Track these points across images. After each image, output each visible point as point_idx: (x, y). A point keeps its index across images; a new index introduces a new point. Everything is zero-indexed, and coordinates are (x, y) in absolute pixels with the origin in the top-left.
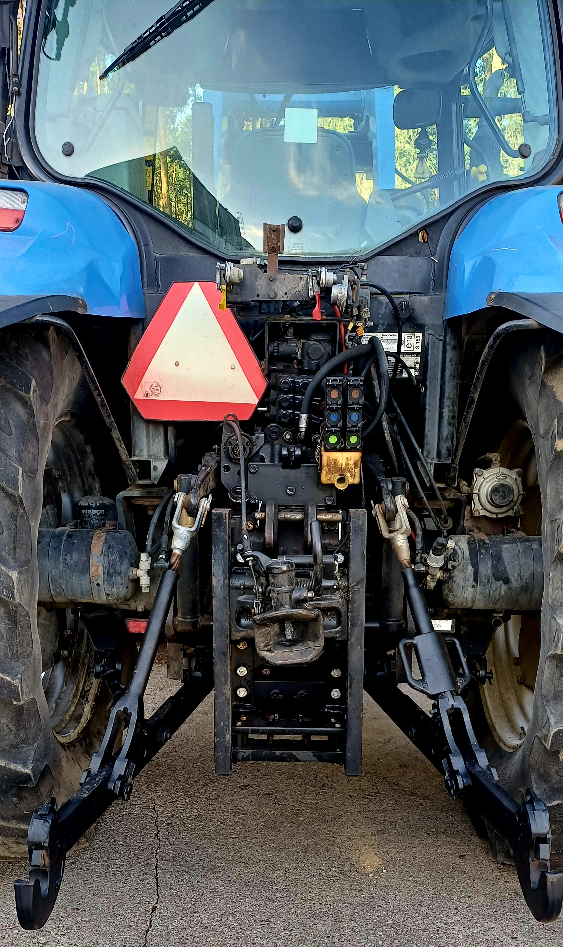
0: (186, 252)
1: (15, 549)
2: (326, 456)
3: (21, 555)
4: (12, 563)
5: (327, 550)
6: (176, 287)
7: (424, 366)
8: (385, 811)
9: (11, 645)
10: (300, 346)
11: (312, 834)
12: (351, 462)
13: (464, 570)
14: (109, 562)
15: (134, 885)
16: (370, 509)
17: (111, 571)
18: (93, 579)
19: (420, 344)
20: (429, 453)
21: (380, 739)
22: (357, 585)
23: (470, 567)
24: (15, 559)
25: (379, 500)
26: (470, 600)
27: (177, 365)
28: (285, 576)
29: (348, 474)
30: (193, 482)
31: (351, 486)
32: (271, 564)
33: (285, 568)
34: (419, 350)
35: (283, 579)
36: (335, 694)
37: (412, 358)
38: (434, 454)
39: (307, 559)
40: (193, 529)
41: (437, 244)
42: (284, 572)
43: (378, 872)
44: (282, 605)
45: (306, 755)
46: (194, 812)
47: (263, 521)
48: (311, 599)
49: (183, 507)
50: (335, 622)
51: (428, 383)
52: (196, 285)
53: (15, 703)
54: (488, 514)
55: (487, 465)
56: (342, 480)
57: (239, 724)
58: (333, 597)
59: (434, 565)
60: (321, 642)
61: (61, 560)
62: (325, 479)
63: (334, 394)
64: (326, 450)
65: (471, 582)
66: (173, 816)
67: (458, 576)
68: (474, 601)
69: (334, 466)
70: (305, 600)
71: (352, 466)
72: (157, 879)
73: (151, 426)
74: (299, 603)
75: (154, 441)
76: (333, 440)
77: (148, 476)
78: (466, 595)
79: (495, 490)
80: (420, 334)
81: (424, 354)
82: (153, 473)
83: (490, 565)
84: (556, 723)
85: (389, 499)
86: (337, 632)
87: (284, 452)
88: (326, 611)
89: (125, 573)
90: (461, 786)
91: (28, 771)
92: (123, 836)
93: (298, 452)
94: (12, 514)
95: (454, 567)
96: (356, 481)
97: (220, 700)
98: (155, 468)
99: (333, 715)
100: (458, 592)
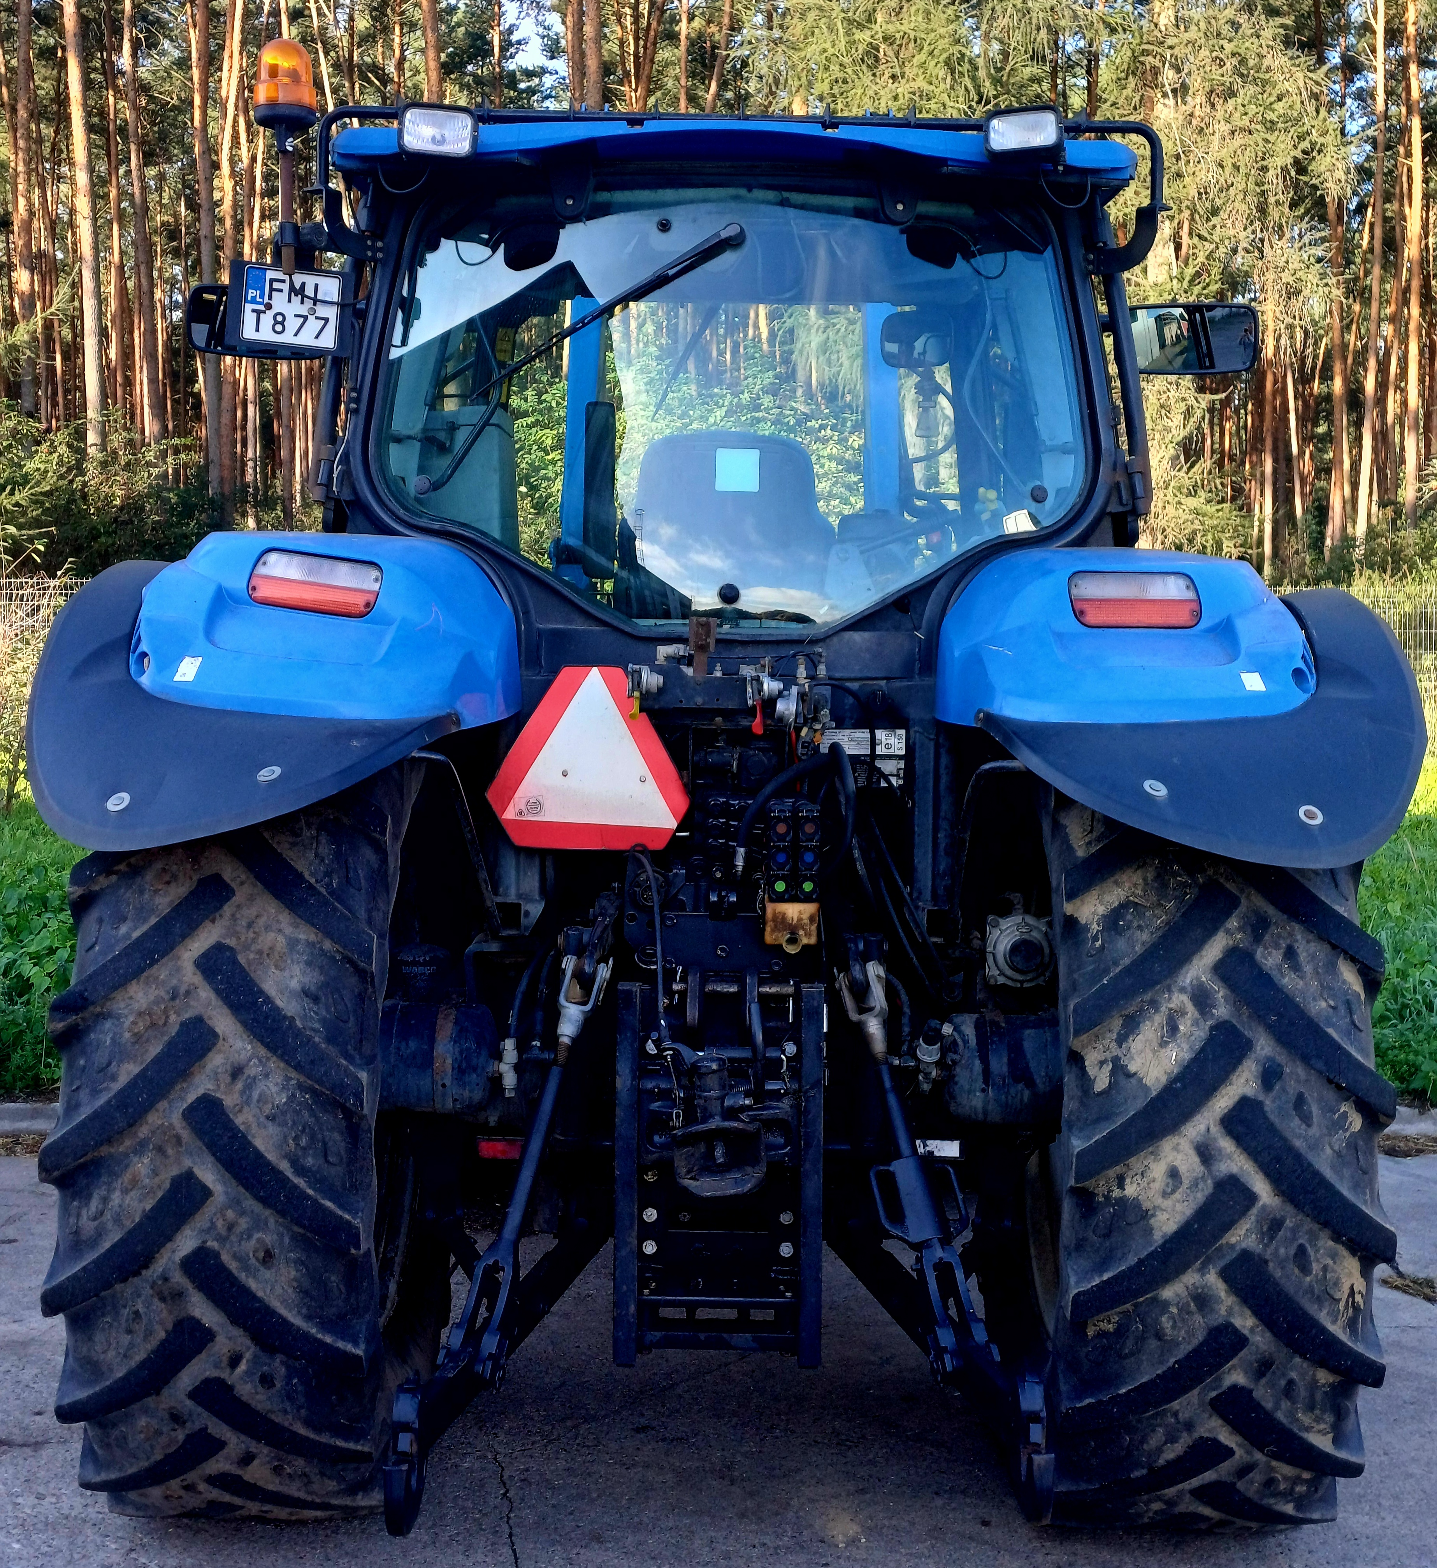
0: (579, 625)
1: (361, 1041)
2: (770, 908)
3: (367, 1049)
4: (358, 1062)
5: (774, 1039)
6: (567, 673)
7: (909, 773)
8: (872, 1463)
9: (350, 1172)
10: (736, 756)
11: (751, 1494)
12: (805, 917)
13: (969, 1067)
14: (461, 1053)
15: (480, 1557)
16: (831, 980)
17: (464, 1065)
18: (437, 1078)
19: (903, 745)
20: (920, 893)
21: (872, 1358)
22: (812, 1088)
23: (977, 1062)
24: (360, 1054)
25: (845, 968)
26: (980, 1110)
27: (565, 774)
28: (715, 1077)
29: (801, 932)
30: (585, 938)
31: (806, 947)
32: (697, 1061)
33: (714, 1066)
34: (903, 752)
35: (712, 1081)
36: (786, 1250)
37: (894, 762)
38: (928, 894)
39: (745, 1053)
40: (588, 1007)
41: (922, 615)
42: (714, 1072)
43: (853, 1542)
44: (712, 1116)
45: (743, 1339)
46: (561, 1464)
47: (683, 994)
48: (749, 1108)
49: (574, 975)
50: (782, 1140)
51: (916, 796)
52: (595, 671)
53: (353, 1251)
54: (1009, 983)
55: (1005, 911)
56: (793, 941)
57: (646, 1291)
58: (780, 1105)
59: (927, 1059)
60: (763, 1168)
61: (392, 1049)
62: (769, 937)
63: (781, 828)
64: (772, 900)
65: (980, 1084)
66: (527, 1470)
67: (962, 1076)
68: (985, 1112)
69: (782, 922)
70: (744, 1109)
71: (807, 921)
72: (514, 1551)
73: (522, 857)
74: (731, 1113)
75: (525, 874)
76: (780, 886)
77: (517, 924)
78: (974, 1103)
79: (1015, 949)
80: (903, 732)
81: (909, 756)
82: (524, 921)
83: (1005, 1060)
84: (1077, 1283)
85: (857, 967)
86: (786, 1154)
87: (714, 898)
88: (771, 1124)
89: (483, 1068)
90: (949, 1368)
91: (359, 1352)
92: (451, 1496)
93: (733, 899)
94: (360, 994)
95: (955, 1063)
96: (813, 940)
97: (623, 1253)
98: (527, 914)
99: (782, 1282)
100: (963, 1099)
